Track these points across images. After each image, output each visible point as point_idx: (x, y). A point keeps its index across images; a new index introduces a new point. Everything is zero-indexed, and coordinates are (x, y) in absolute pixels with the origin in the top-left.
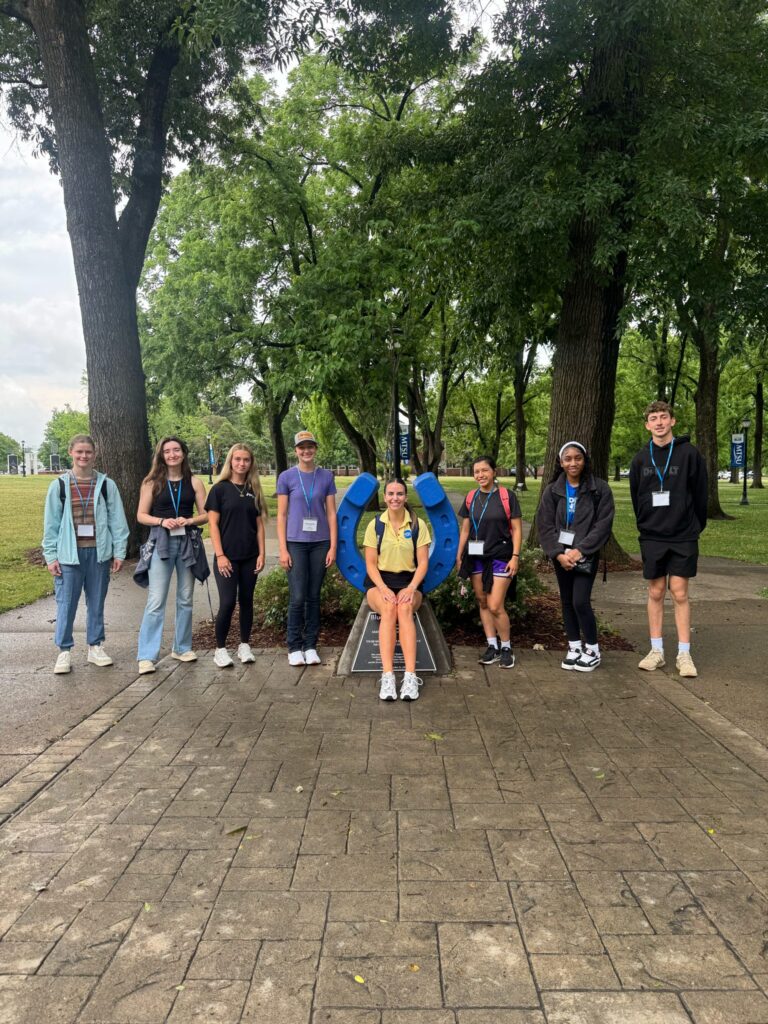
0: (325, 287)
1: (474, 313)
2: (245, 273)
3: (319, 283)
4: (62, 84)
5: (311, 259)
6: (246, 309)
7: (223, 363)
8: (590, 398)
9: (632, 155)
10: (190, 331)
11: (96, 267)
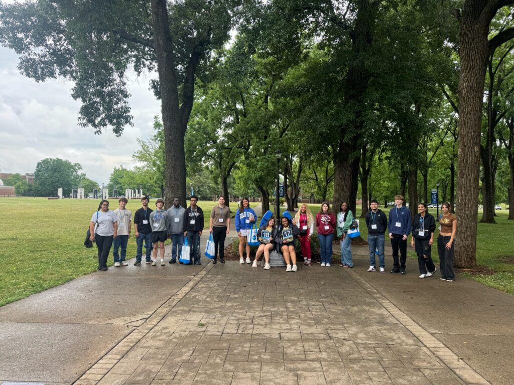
0: (250, 128)
1: (305, 152)
2: (217, 120)
3: (247, 127)
4: (164, 70)
5: (243, 113)
6: (214, 130)
7: (203, 153)
8: (348, 182)
9: (359, 103)
10: (192, 143)
11: (173, 132)
